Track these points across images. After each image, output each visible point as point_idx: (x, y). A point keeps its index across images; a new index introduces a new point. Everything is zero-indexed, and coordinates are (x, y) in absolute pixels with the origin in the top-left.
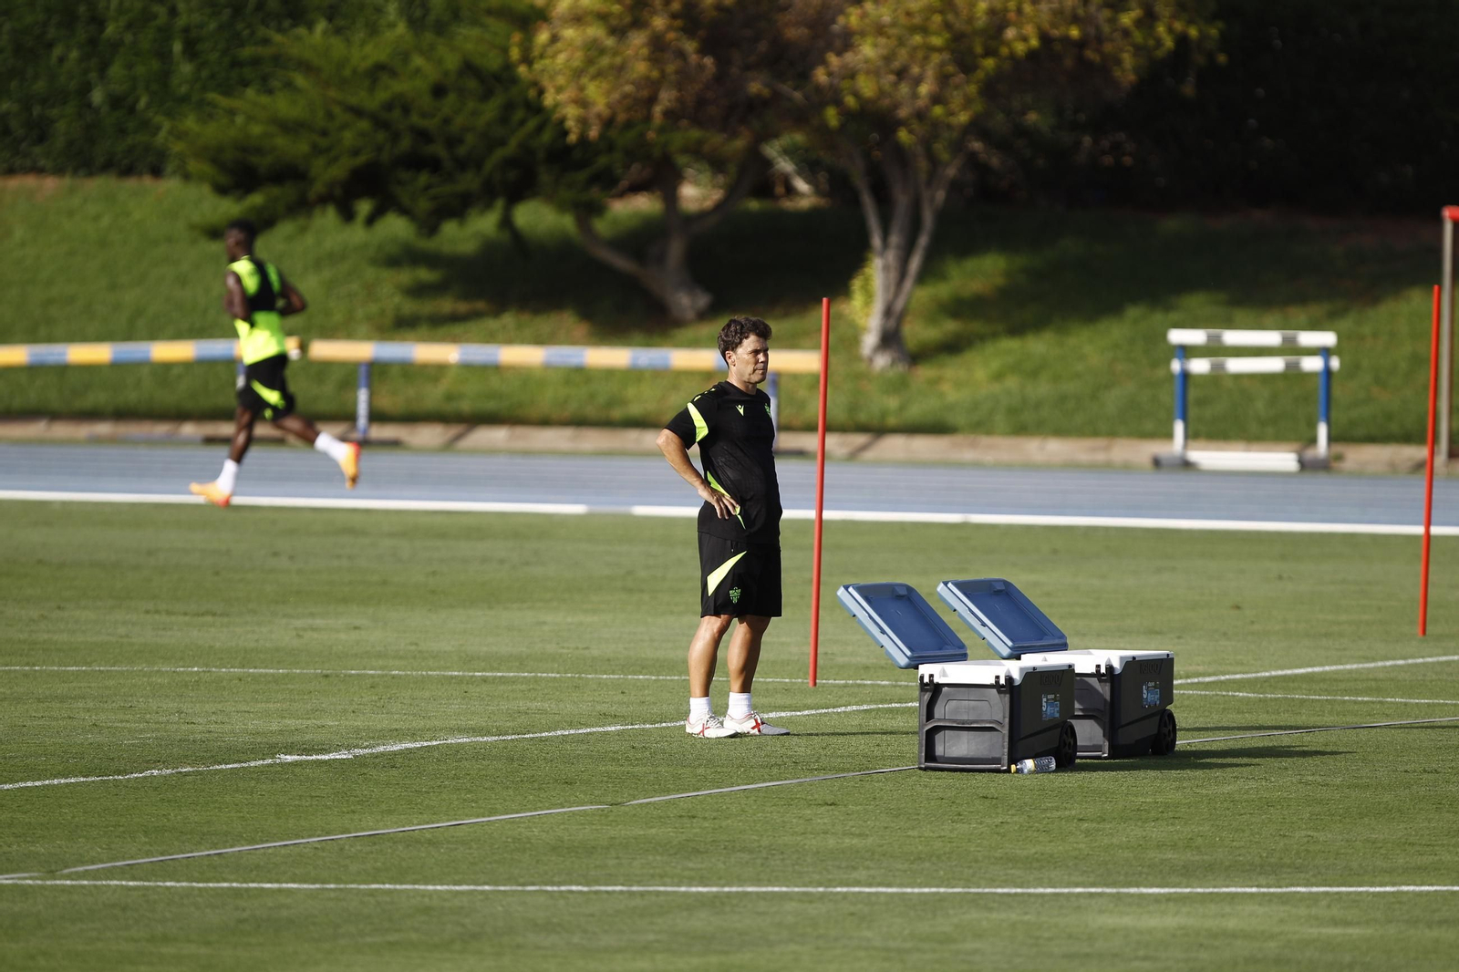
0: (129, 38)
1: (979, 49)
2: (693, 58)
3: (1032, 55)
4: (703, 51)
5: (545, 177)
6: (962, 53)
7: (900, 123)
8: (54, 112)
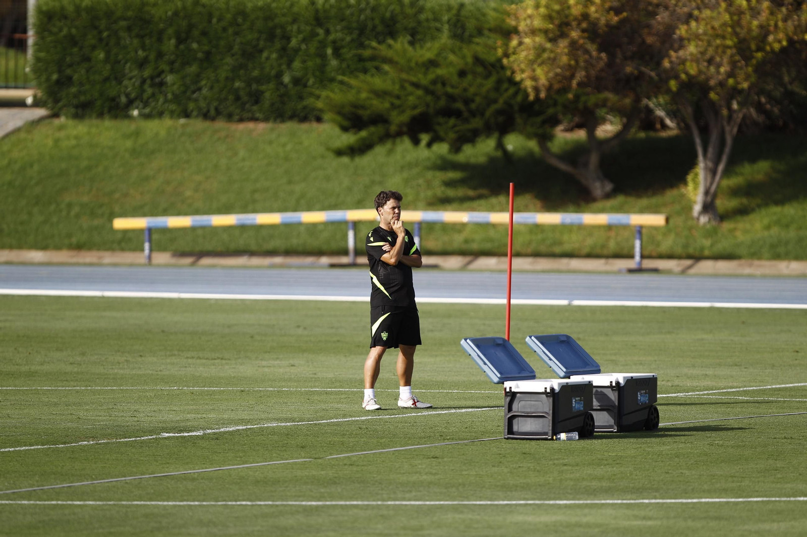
0: (303, 47)
1: (753, 47)
2: (594, 53)
3: (783, 50)
4: (601, 49)
5: (519, 120)
6: (743, 49)
7: (711, 88)
8: (263, 88)
